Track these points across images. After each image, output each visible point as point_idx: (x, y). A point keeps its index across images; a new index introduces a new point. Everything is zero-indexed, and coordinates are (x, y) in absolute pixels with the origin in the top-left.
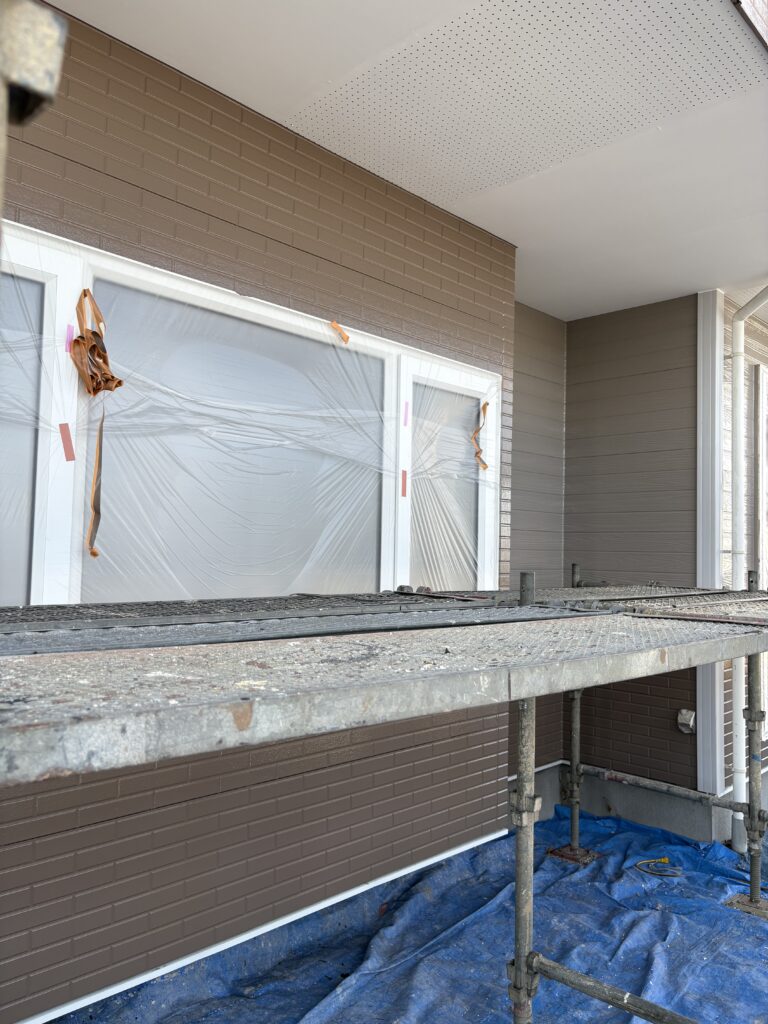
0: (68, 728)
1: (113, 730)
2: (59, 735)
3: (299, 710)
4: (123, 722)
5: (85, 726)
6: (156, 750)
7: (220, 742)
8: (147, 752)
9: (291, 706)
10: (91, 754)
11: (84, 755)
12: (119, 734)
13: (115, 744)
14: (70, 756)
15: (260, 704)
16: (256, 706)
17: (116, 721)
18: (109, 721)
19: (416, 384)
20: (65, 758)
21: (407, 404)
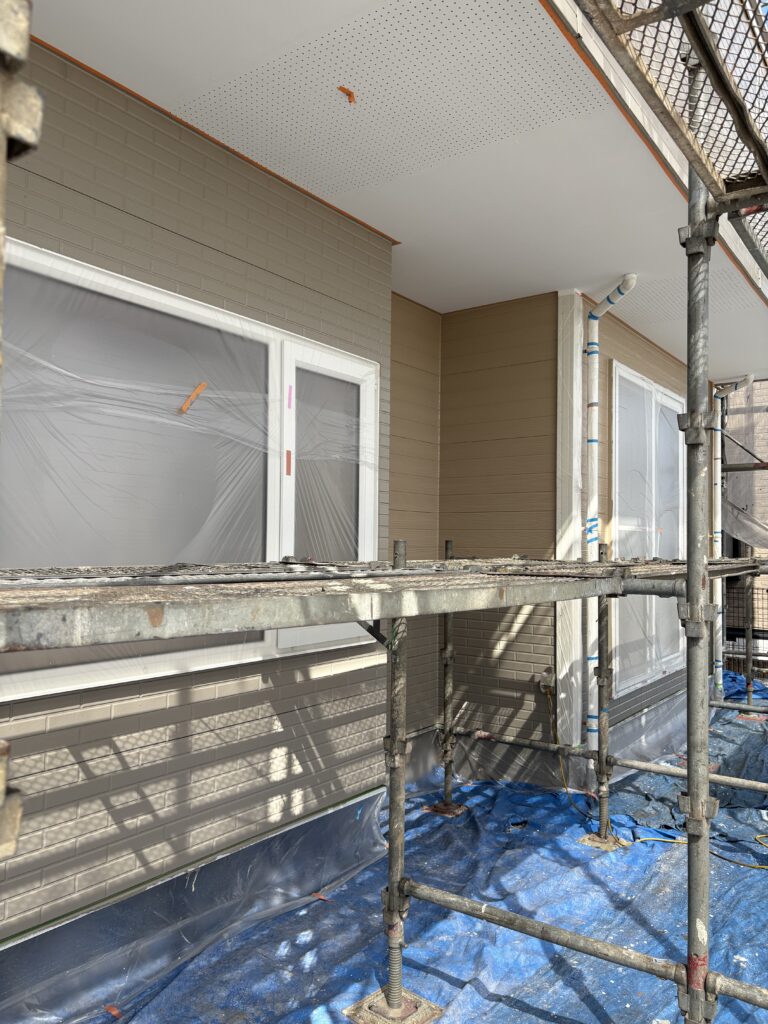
0: (22, 614)
1: (56, 618)
2: (15, 619)
3: (200, 614)
4: (64, 612)
5: (35, 614)
6: (89, 636)
7: (139, 634)
8: (82, 637)
9: (194, 610)
10: (40, 636)
11: (34, 635)
12: (61, 622)
13: (58, 629)
14: (24, 635)
15: (169, 607)
16: (166, 609)
17: (58, 611)
18: (53, 611)
19: (298, 370)
20: (20, 636)
21: (290, 387)
